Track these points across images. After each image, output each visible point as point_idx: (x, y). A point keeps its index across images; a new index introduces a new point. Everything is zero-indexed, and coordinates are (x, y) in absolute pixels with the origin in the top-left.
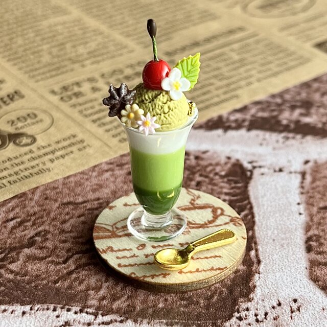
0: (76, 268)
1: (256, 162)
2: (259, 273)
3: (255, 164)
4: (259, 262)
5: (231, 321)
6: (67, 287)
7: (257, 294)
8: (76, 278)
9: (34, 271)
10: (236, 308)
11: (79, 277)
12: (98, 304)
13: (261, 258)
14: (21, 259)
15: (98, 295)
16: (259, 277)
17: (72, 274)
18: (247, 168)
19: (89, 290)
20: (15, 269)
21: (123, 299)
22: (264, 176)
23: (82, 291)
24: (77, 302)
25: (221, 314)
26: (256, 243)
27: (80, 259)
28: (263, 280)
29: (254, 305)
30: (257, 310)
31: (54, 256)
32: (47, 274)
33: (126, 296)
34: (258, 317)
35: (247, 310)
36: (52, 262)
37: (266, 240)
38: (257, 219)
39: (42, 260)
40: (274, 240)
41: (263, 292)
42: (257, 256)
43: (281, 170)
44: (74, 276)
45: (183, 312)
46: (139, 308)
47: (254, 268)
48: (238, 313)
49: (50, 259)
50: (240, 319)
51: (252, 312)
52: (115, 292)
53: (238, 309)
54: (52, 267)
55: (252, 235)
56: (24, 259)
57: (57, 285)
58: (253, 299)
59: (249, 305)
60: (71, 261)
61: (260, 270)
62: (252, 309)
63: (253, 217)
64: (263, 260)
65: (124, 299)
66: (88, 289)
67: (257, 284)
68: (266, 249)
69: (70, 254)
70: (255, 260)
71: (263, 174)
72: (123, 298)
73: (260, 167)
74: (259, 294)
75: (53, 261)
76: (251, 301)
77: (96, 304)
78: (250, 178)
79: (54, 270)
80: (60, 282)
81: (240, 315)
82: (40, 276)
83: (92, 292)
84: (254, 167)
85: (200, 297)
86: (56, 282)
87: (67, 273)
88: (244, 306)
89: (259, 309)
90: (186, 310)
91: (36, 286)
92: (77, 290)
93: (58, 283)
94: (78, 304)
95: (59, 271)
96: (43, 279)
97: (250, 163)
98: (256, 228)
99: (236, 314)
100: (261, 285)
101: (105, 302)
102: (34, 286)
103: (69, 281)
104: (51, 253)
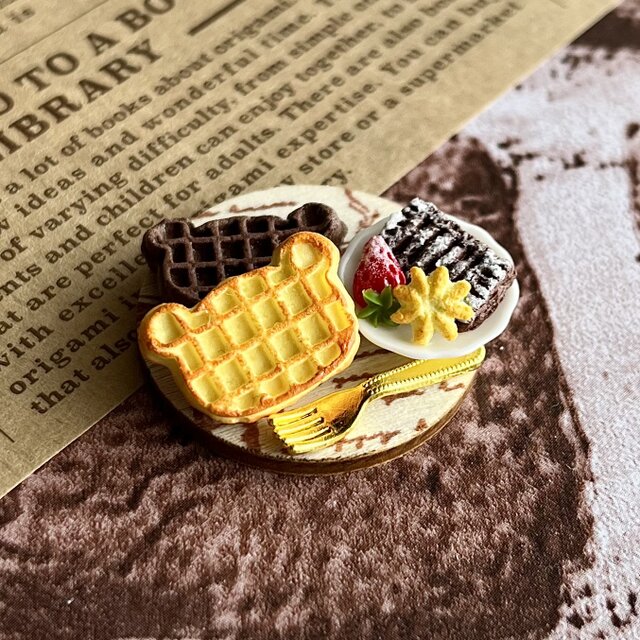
0: (165, 520)
1: (517, 141)
2: (592, 480)
3: (516, 149)
4: (585, 445)
5: (558, 630)
6: (155, 581)
7: (601, 543)
8: (170, 549)
9: (65, 540)
10: (562, 591)
11: (176, 547)
12: (240, 623)
13: (588, 433)
14: (26, 509)
15: (233, 596)
16: (595, 492)
17: (158, 538)
18: (499, 162)
19: (209, 583)
20: (17, 542)
21: (296, 600)
22: (544, 184)
23: (193, 589)
24: (189, 624)
25: (530, 614)
26: (566, 390)
27: (166, 489)
28: (605, 498)
29: (600, 577)
30: (609, 589)
31: (104, 488)
32: (98, 547)
33: (301, 591)
34: (617, 611)
35: (588, 592)
36: (103, 507)
37: (588, 376)
38: (553, 315)
39: (77, 502)
40: (605, 375)
41: (613, 535)
42: (577, 426)
43: (579, 162)
44: (164, 543)
45: (443, 619)
46: (337, 622)
47: (577, 467)
48: (569, 606)
49: (95, 498)
50: (576, 621)
51: (600, 598)
52: (272, 579)
53: (567, 593)
54: (106, 524)
55: (553, 365)
56: (33, 506)
57: (130, 577)
58: (594, 560)
59: (588, 577)
60: (147, 499)
61: (593, 470)
62: (597, 587)
63: (545, 311)
64: (595, 440)
65: (298, 600)
66: (205, 582)
67: (595, 512)
68: (593, 404)
69: (141, 477)
70: (574, 440)
71: (540, 178)
72: (294, 597)
73: (530, 156)
74: (605, 542)
75: (104, 505)
76: (591, 566)
77: (234, 624)
78: (514, 193)
79: (112, 531)
80: (134, 566)
81: (575, 611)
82: (82, 553)
83: (217, 589)
84: (517, 159)
85: (472, 571)
86: (124, 569)
87: (145, 536)
88: (577, 581)
89: (613, 588)
90: (449, 614)
91: (80, 588)
92: (180, 586)
93: (130, 570)
94: (193, 629)
95: (124, 533)
96: (93, 563)
97: (505, 145)
98: (558, 343)
99: (566, 611)
100: (603, 514)
101: (254, 616)
102: (75, 588)
103: (155, 560)
104: (94, 480)
